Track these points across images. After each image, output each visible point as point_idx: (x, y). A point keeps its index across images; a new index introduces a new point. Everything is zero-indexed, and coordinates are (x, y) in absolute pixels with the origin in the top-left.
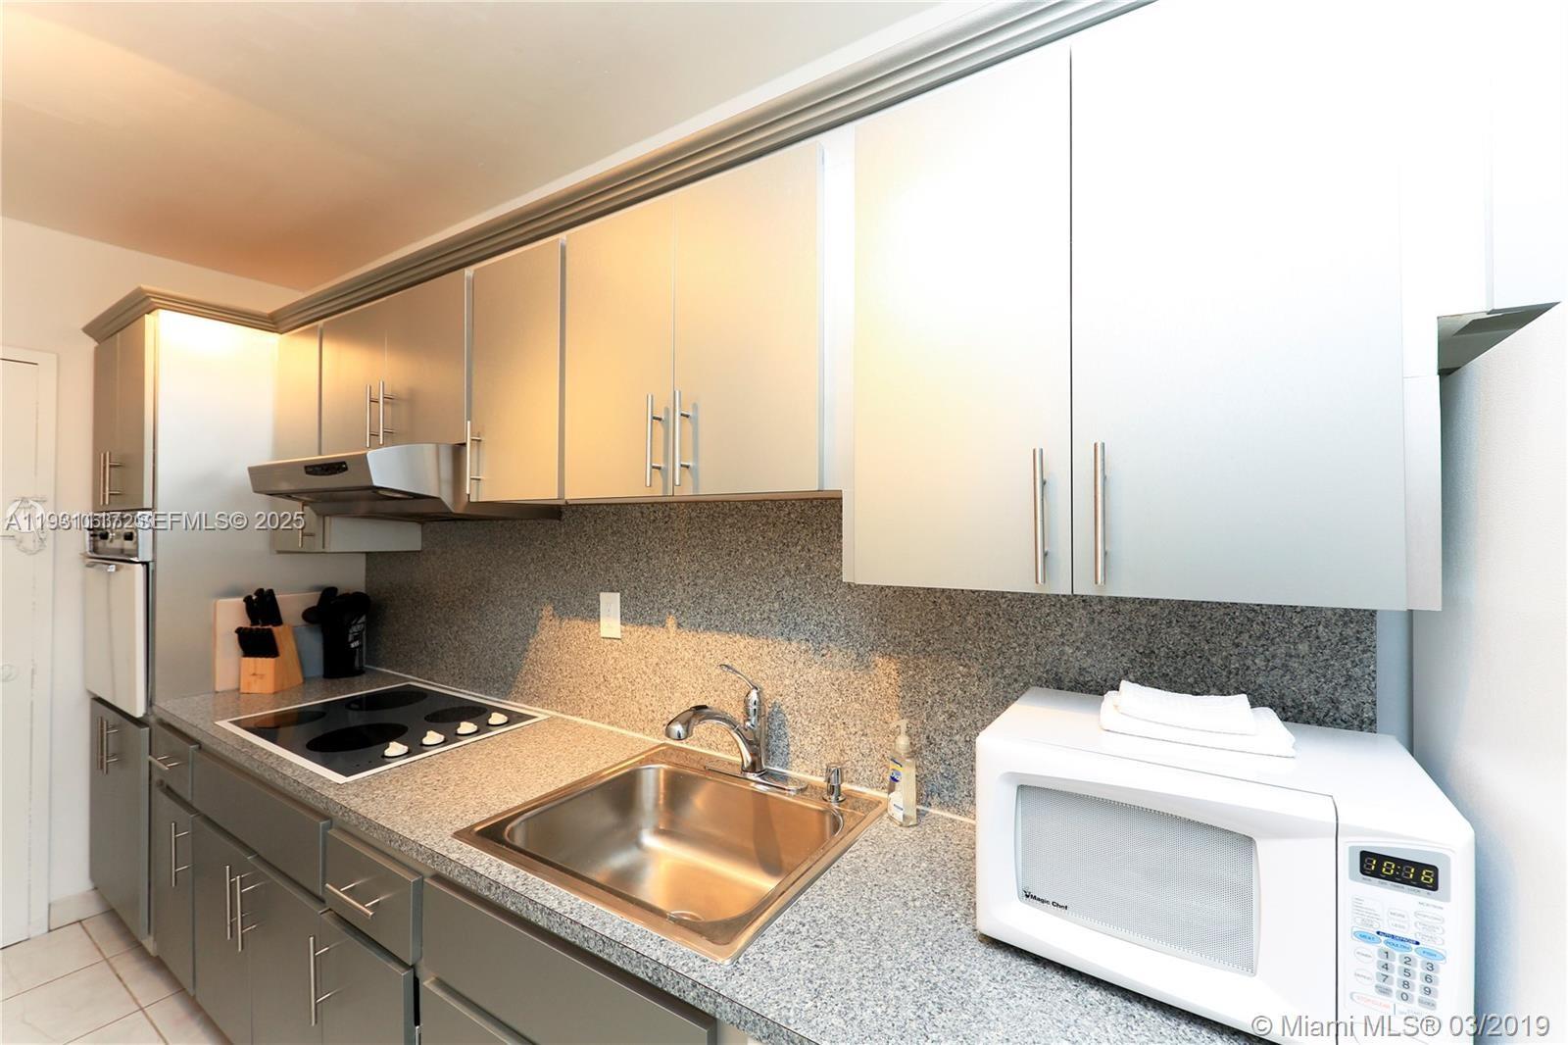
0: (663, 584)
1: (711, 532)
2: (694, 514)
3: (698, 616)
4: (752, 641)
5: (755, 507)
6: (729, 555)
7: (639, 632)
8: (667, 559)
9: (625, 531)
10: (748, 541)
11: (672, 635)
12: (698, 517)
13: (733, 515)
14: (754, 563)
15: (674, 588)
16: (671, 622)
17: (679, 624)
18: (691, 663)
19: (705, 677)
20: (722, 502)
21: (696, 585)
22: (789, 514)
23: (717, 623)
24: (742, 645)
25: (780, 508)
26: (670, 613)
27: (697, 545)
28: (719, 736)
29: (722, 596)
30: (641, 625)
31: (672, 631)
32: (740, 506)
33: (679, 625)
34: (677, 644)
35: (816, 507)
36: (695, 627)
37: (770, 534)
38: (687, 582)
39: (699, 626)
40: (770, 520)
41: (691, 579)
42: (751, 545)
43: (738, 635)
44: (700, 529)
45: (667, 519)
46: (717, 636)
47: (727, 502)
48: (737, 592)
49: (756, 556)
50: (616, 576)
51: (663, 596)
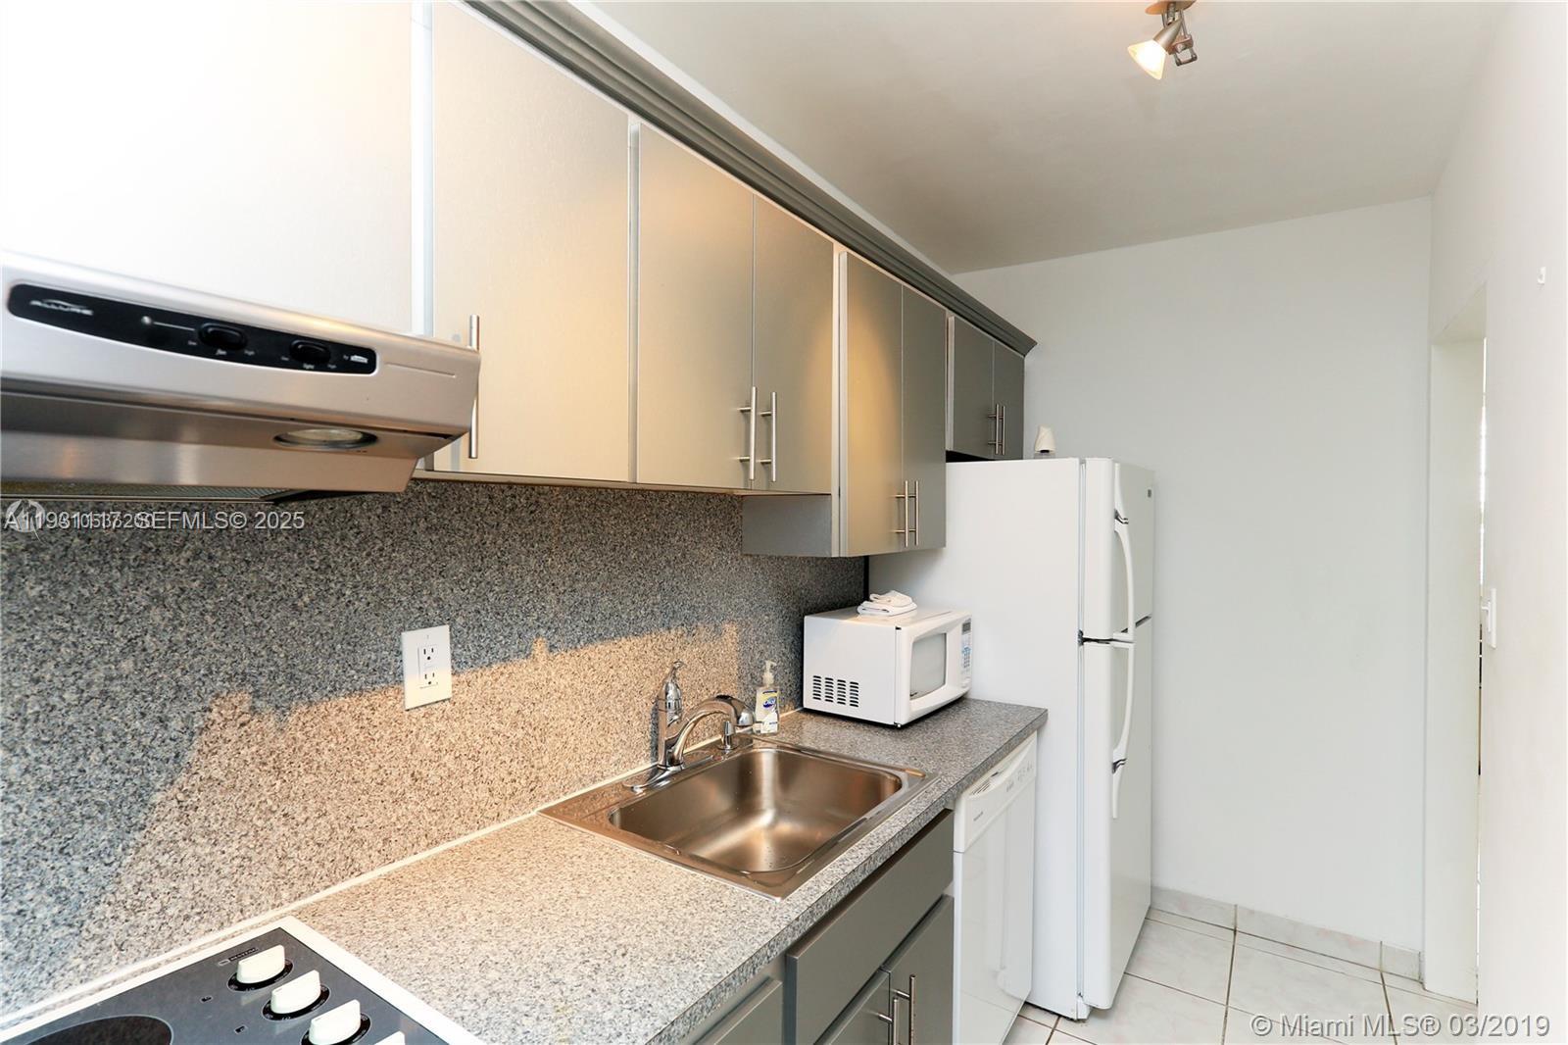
0: (526, 598)
1: (594, 525)
2: (572, 502)
3: (578, 630)
4: (636, 640)
5: (639, 497)
6: (614, 550)
7: (482, 679)
8: (532, 561)
9: (456, 524)
10: (633, 534)
11: (542, 663)
12: (578, 506)
13: (617, 504)
14: (638, 557)
15: (543, 599)
16: (539, 648)
17: (552, 646)
18: (569, 690)
19: (587, 701)
20: (606, 489)
21: (574, 591)
22: (670, 505)
23: (601, 631)
24: (627, 648)
25: (662, 500)
26: (538, 635)
27: (576, 540)
28: (603, 762)
29: (606, 598)
30: (490, 664)
31: (541, 659)
32: (625, 494)
33: (552, 648)
34: (549, 673)
35: (690, 499)
36: (574, 645)
37: (654, 525)
38: (561, 589)
39: (579, 641)
40: (654, 512)
41: (567, 584)
42: (636, 538)
43: (623, 638)
44: (580, 520)
45: (533, 508)
46: (600, 647)
47: (611, 489)
48: (621, 591)
49: (641, 549)
50: (438, 600)
51: (527, 614)
